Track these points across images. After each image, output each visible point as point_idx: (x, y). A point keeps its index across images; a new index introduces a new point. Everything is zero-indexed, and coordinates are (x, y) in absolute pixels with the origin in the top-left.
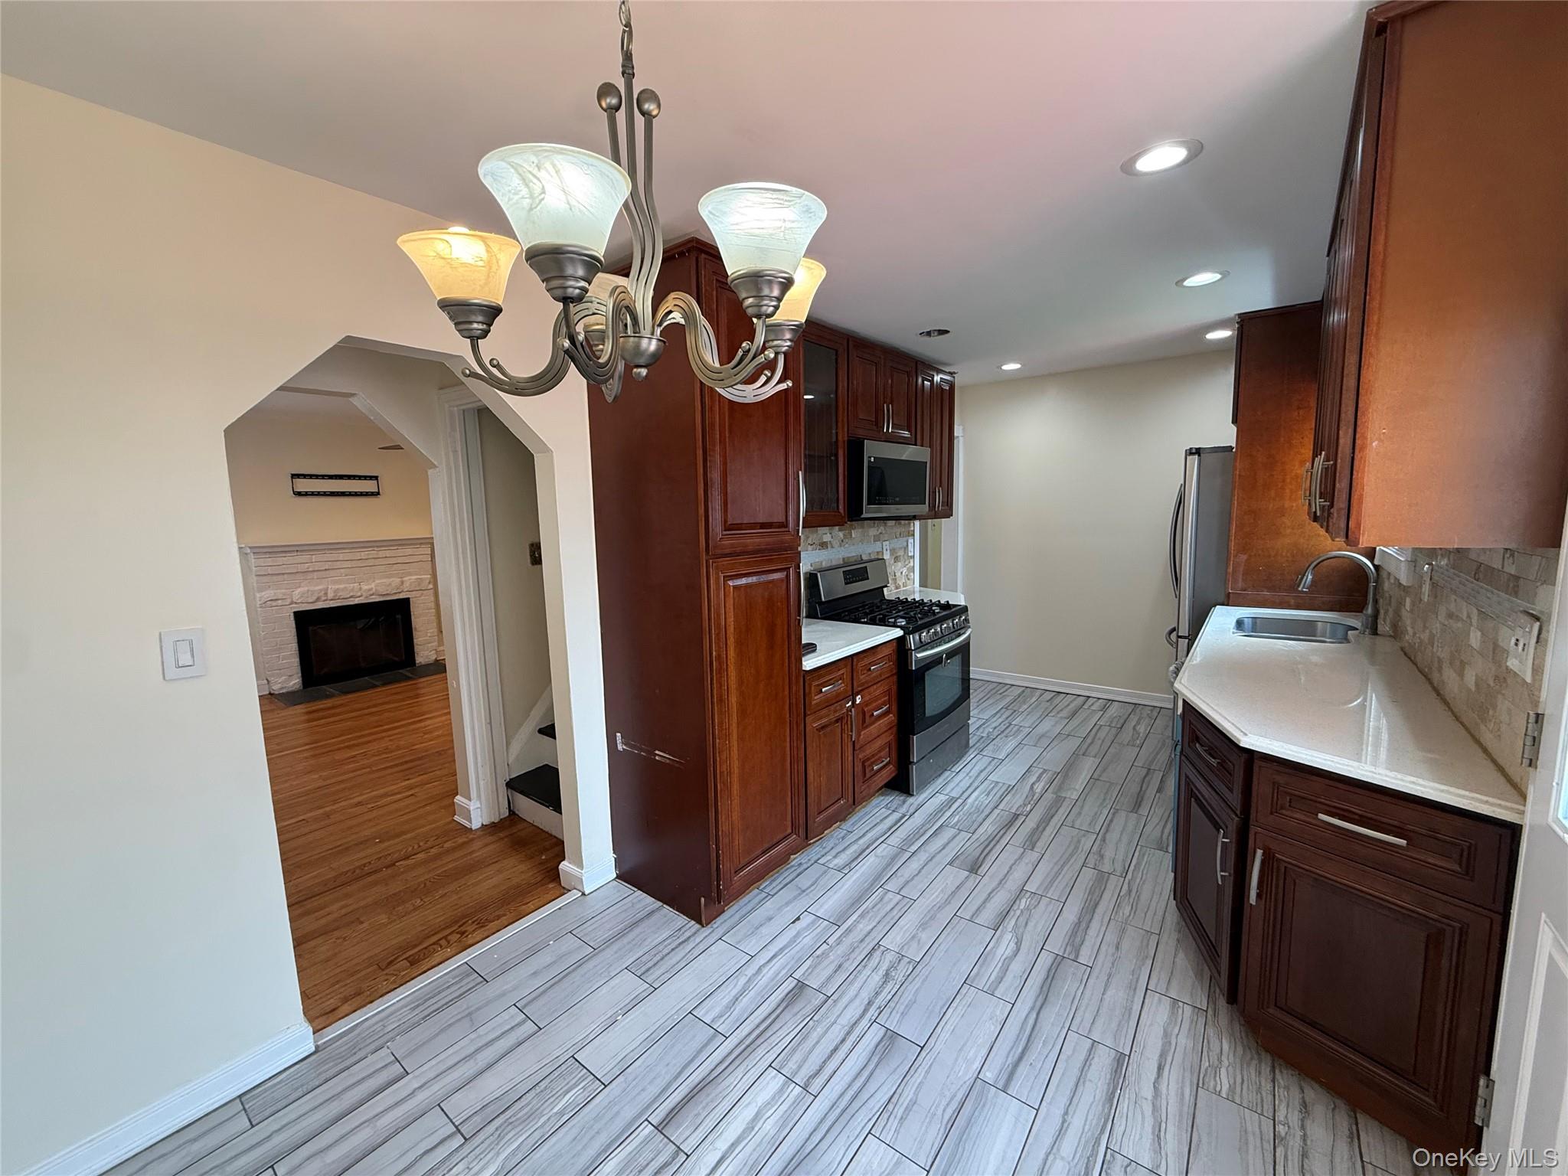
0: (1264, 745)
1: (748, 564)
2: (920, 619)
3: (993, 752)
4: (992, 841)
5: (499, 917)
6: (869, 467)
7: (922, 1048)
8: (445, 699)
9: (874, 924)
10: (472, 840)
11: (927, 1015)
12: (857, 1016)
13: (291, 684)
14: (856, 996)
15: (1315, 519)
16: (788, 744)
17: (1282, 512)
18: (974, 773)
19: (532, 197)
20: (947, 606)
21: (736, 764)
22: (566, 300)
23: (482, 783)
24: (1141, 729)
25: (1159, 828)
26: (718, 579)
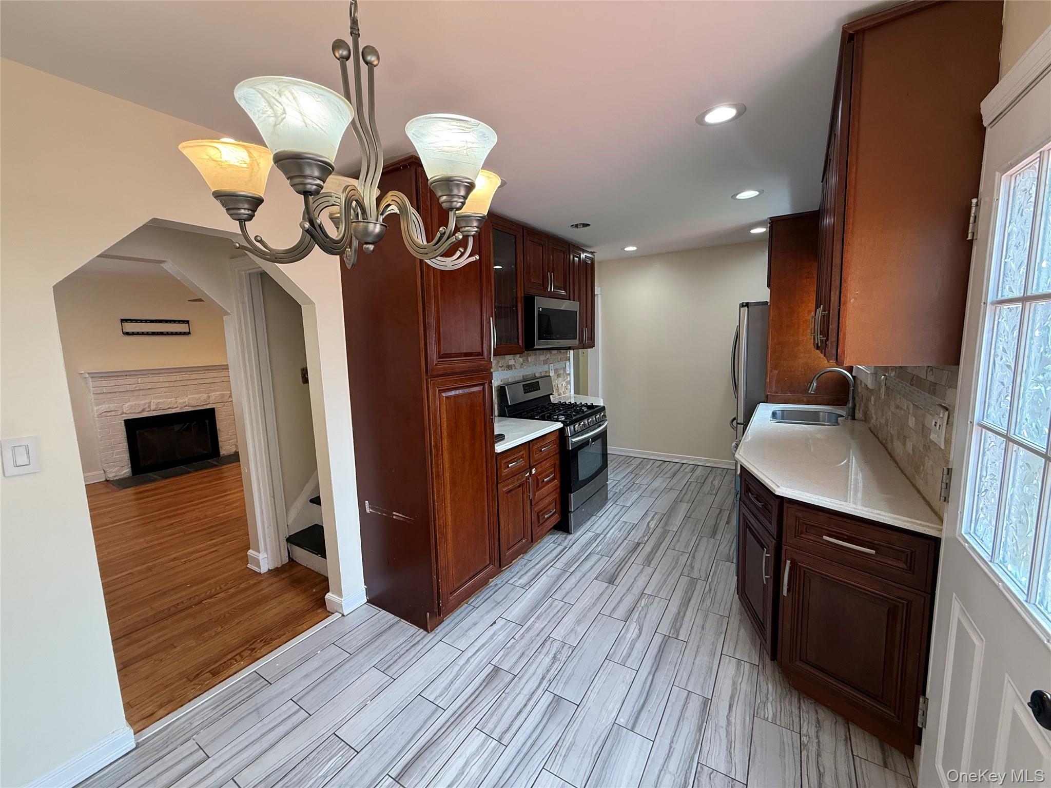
0: (790, 494)
1: (456, 381)
2: (574, 415)
3: (623, 502)
4: (623, 562)
5: (280, 637)
6: (539, 315)
7: (578, 706)
8: (240, 482)
9: (546, 623)
10: (262, 581)
11: (581, 683)
12: (534, 688)
13: (123, 472)
14: (534, 674)
15: (818, 348)
16: (486, 503)
17: (798, 343)
18: (611, 517)
19: (276, 116)
20: (591, 407)
21: (450, 518)
22: (306, 194)
23: (268, 540)
24: (716, 483)
25: (728, 548)
26: (434, 391)
